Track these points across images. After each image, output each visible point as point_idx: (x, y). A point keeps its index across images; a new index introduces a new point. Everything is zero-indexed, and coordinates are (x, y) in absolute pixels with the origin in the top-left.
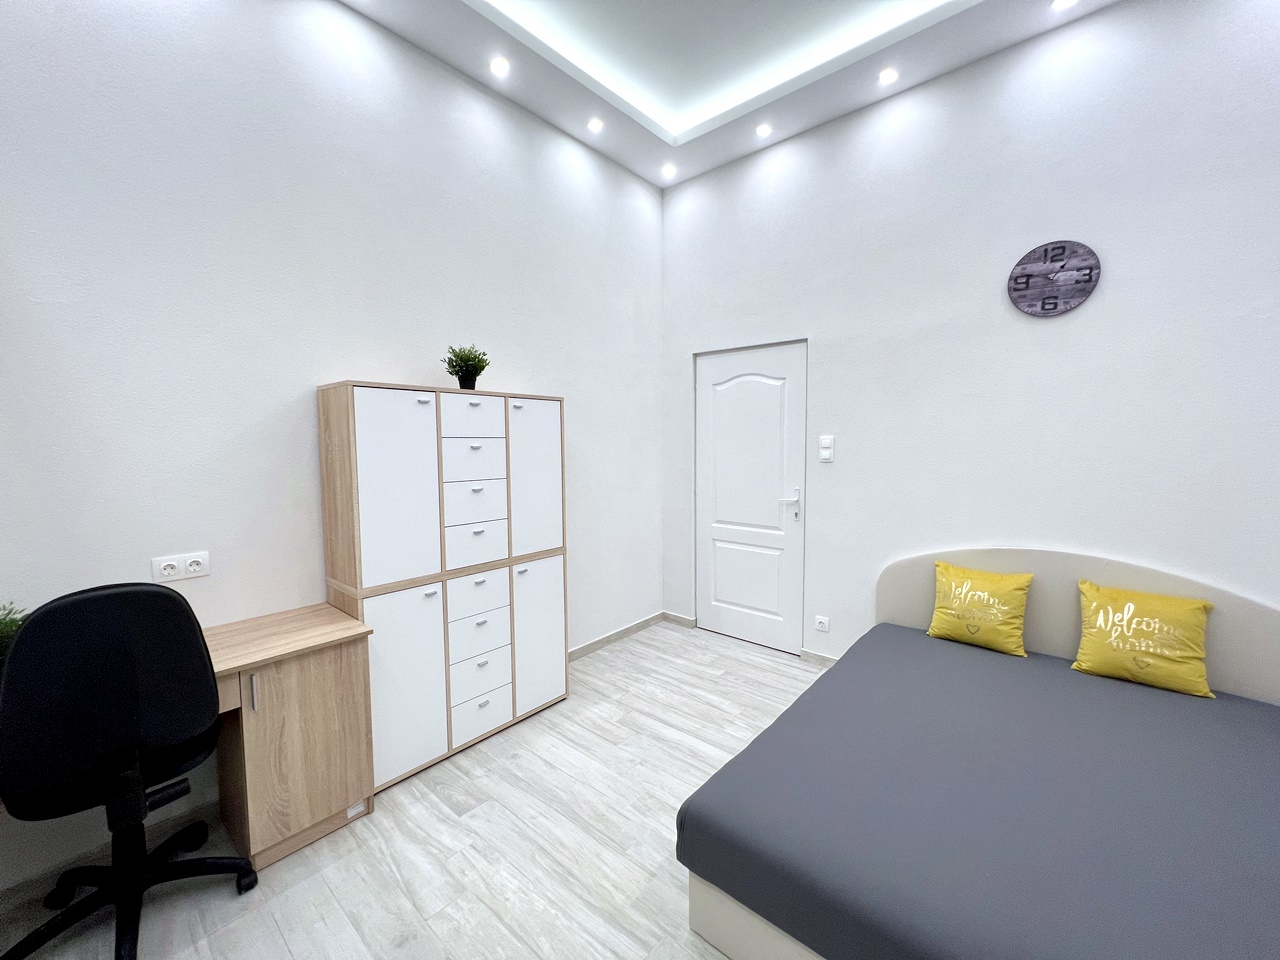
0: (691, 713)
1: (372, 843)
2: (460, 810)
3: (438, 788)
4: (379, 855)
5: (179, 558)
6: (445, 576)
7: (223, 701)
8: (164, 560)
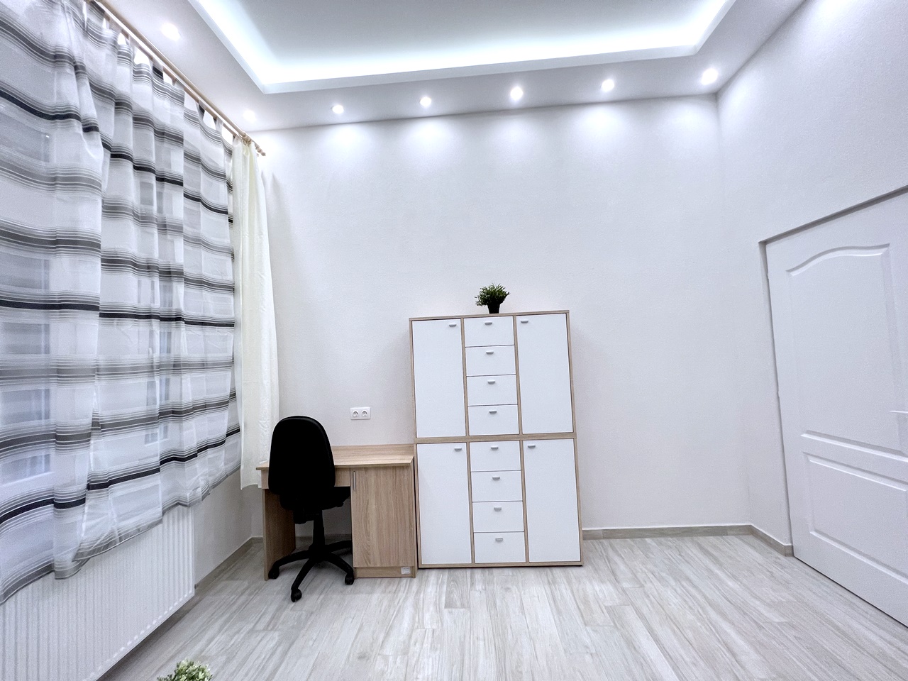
0: (693, 641)
1: (400, 594)
2: (449, 605)
3: (452, 583)
4: (396, 603)
5: (359, 409)
6: (468, 439)
7: (343, 481)
8: (354, 409)
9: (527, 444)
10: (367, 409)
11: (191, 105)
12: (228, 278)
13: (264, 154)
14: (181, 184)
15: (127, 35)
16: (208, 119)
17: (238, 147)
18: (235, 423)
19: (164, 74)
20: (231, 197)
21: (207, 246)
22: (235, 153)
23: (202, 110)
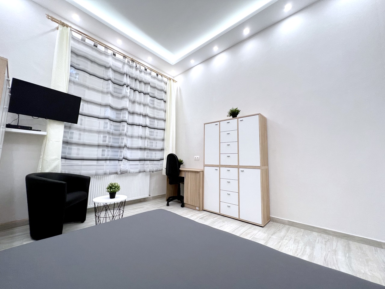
5: (196, 157)
6: (220, 166)
7: (183, 175)
8: (195, 157)
9: (240, 169)
10: (198, 157)
11: (154, 74)
12: (163, 117)
13: (177, 82)
14: (149, 94)
15: (139, 64)
16: (159, 77)
17: (168, 82)
18: (163, 157)
19: (147, 69)
20: (166, 96)
21: (157, 109)
22: (168, 84)
23: (157, 75)
